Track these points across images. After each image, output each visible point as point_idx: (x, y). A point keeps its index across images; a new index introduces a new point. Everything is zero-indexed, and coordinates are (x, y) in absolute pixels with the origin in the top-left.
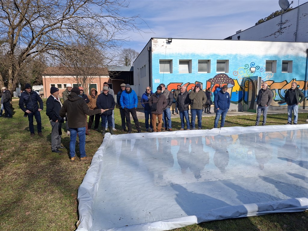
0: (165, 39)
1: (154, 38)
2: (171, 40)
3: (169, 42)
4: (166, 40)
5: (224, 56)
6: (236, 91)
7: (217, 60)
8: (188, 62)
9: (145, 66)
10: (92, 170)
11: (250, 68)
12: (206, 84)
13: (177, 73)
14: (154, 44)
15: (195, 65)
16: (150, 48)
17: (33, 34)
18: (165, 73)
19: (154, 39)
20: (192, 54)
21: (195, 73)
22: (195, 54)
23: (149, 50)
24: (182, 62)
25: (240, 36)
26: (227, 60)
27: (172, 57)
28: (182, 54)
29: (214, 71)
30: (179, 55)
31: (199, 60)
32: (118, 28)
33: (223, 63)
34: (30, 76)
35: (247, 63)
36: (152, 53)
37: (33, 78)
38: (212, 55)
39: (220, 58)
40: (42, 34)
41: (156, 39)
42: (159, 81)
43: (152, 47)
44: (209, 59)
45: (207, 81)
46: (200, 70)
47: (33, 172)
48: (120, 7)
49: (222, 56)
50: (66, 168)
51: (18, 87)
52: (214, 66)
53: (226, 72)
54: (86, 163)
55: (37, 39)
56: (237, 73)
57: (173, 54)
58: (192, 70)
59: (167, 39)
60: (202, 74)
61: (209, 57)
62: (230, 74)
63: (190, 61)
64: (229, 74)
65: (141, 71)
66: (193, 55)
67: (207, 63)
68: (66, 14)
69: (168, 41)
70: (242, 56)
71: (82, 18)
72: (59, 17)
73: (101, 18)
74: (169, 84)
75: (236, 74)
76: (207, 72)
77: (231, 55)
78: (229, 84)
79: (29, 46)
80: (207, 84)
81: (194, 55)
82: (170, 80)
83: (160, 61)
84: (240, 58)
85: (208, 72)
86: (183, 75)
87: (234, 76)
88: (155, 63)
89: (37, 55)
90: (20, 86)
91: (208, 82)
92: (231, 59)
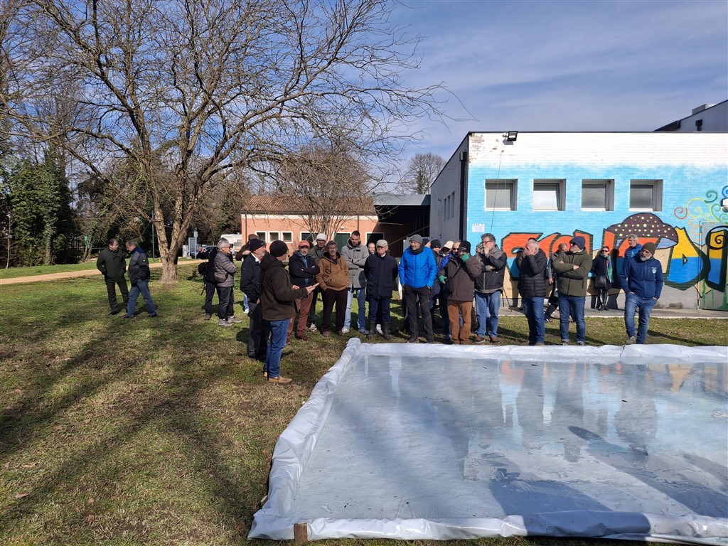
0: (502, 134)
1: (474, 133)
2: (514, 137)
3: (510, 141)
4: (504, 136)
5: (649, 170)
6: (681, 257)
7: (632, 181)
8: (557, 186)
9: (453, 194)
10: (308, 408)
11: (722, 201)
12: (603, 238)
13: (528, 211)
14: (475, 146)
15: (574, 191)
16: (466, 154)
17: (225, 130)
18: (497, 209)
19: (476, 134)
20: (566, 166)
21: (573, 211)
22: (575, 167)
23: (462, 159)
24: (540, 185)
25: (701, 121)
26: (657, 181)
27: (516, 173)
28: (542, 167)
29: (623, 207)
30: (532, 170)
31: (583, 181)
32: (396, 113)
33: (647, 189)
34: (216, 213)
35: (712, 188)
36: (470, 164)
37: (223, 219)
38: (618, 169)
39: (638, 176)
40: (242, 131)
41: (479, 135)
42: (483, 228)
43: (470, 152)
44: (611, 178)
45: (604, 230)
46: (587, 203)
47: (199, 404)
48: (401, 68)
49: (644, 171)
50: (261, 403)
51: (192, 236)
52: (622, 194)
53: (655, 210)
54: (300, 396)
55: (231, 141)
56: (685, 212)
57: (518, 166)
58: (567, 204)
59: (505, 134)
60: (593, 213)
61: (609, 172)
62: (666, 215)
63: (563, 182)
64: (663, 215)
65: (445, 206)
66: (570, 169)
67: (605, 186)
68: (292, 88)
69: (507, 138)
70: (699, 170)
71: (323, 95)
72: (278, 95)
73: (362, 95)
74: (508, 235)
75: (683, 215)
76: (604, 209)
77: (667, 168)
78: (663, 240)
79: (217, 154)
80: (604, 236)
81: (573, 168)
82: (510, 226)
83: (486, 184)
84: (694, 174)
85: (608, 210)
86: (544, 214)
87: (677, 220)
88: (476, 188)
89: (231, 171)
90: (196, 234)
91: (606, 232)
92: (669, 178)
